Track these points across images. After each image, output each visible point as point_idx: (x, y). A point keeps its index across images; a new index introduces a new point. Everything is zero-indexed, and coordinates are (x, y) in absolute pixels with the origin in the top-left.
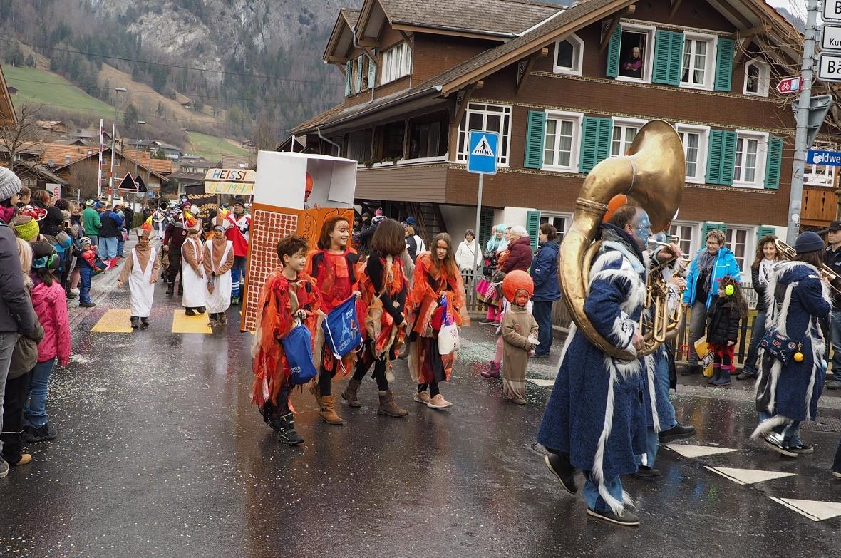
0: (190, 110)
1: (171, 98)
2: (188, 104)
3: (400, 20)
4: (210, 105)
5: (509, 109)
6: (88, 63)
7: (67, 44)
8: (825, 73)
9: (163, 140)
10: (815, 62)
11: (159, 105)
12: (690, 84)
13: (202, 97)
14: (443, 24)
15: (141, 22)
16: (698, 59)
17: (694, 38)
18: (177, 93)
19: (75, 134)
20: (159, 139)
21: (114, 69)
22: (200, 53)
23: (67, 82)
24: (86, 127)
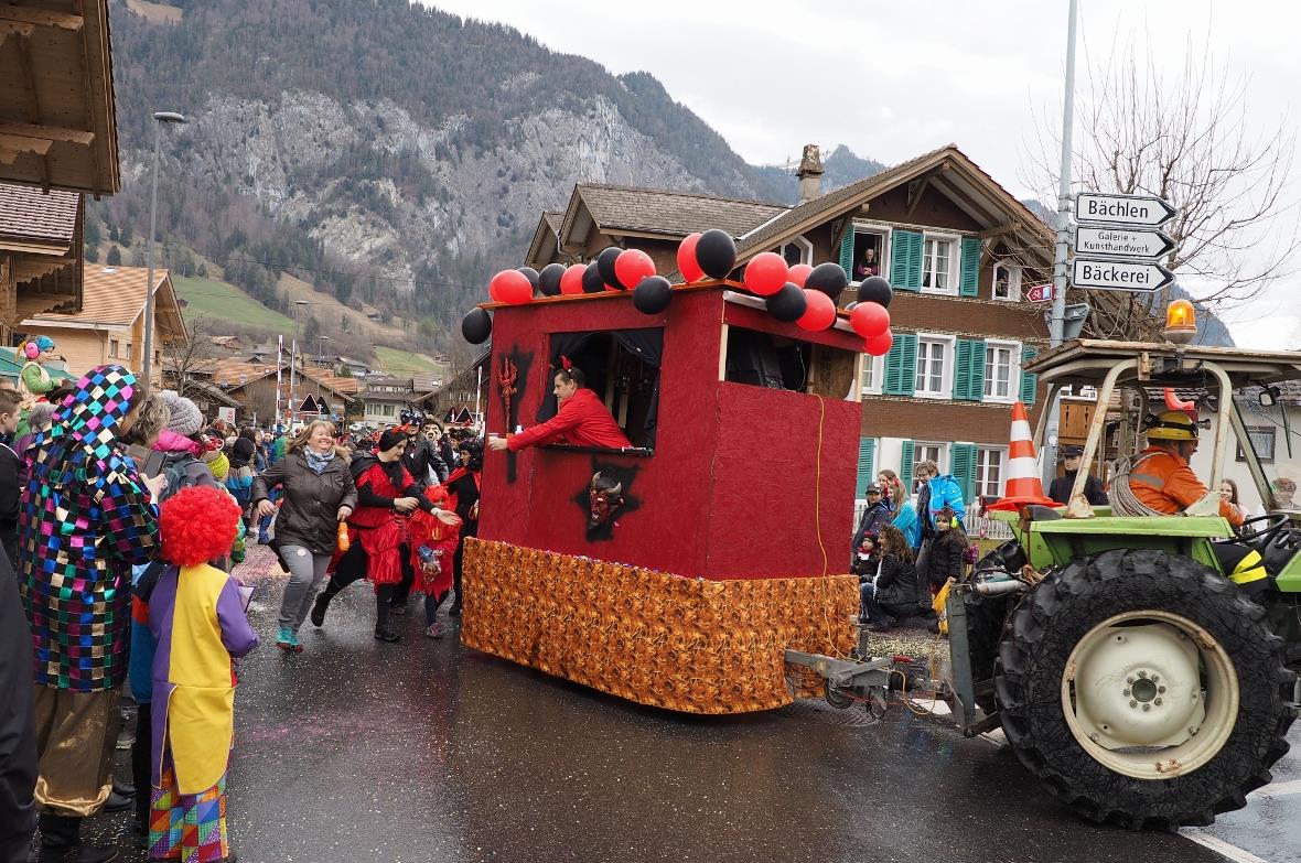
0: (378, 322)
1: (356, 309)
2: (375, 316)
3: (609, 223)
4: (399, 316)
6: (265, 272)
7: (243, 252)
8: (1080, 280)
9: (348, 356)
10: (1069, 268)
11: (344, 317)
12: (932, 289)
13: (390, 309)
14: (656, 227)
15: (324, 227)
16: (940, 261)
17: (935, 238)
18: (364, 304)
20: (343, 355)
21: (295, 279)
22: (390, 258)
23: (243, 294)
24: (263, 342)
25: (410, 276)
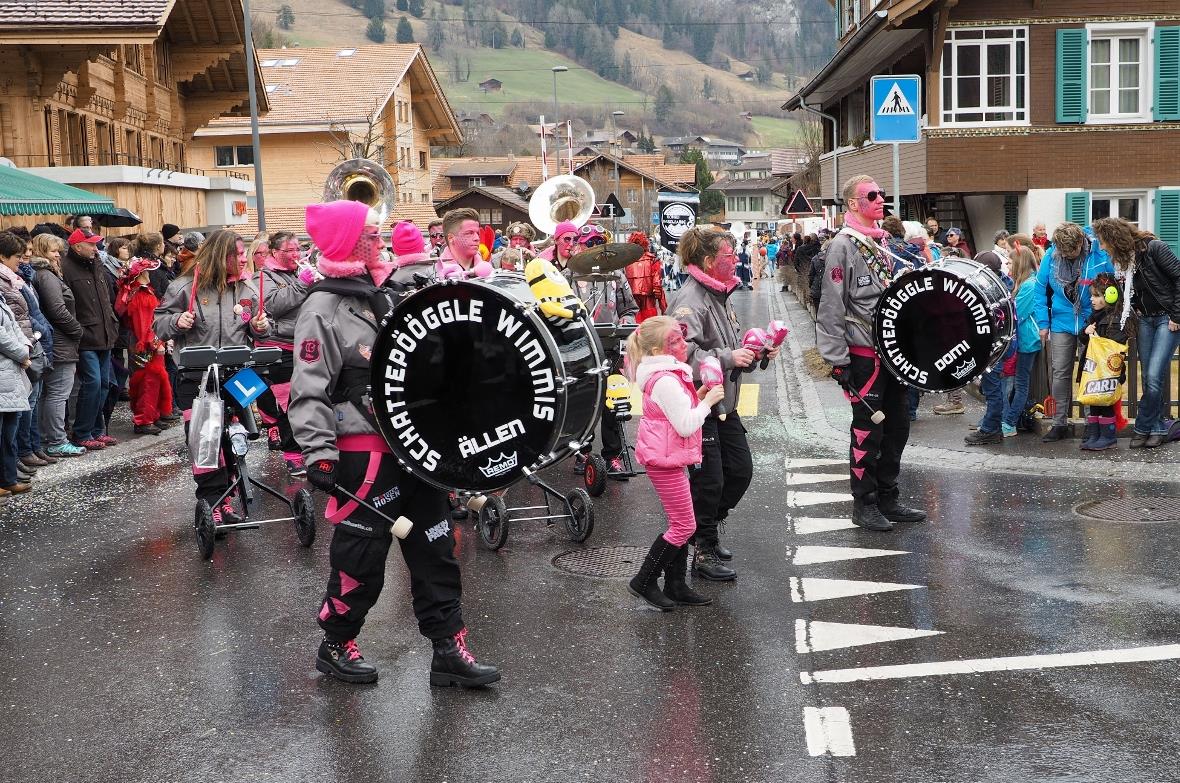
0: (752, 83)
1: (722, 68)
2: (748, 75)
4: (781, 72)
5: (1023, 30)
6: (598, 31)
7: (566, 7)
9: (715, 134)
11: (706, 81)
13: (767, 60)
18: (731, 60)
19: (585, 138)
20: (706, 133)
21: (636, 35)
24: (600, 126)
25: (792, 13)
